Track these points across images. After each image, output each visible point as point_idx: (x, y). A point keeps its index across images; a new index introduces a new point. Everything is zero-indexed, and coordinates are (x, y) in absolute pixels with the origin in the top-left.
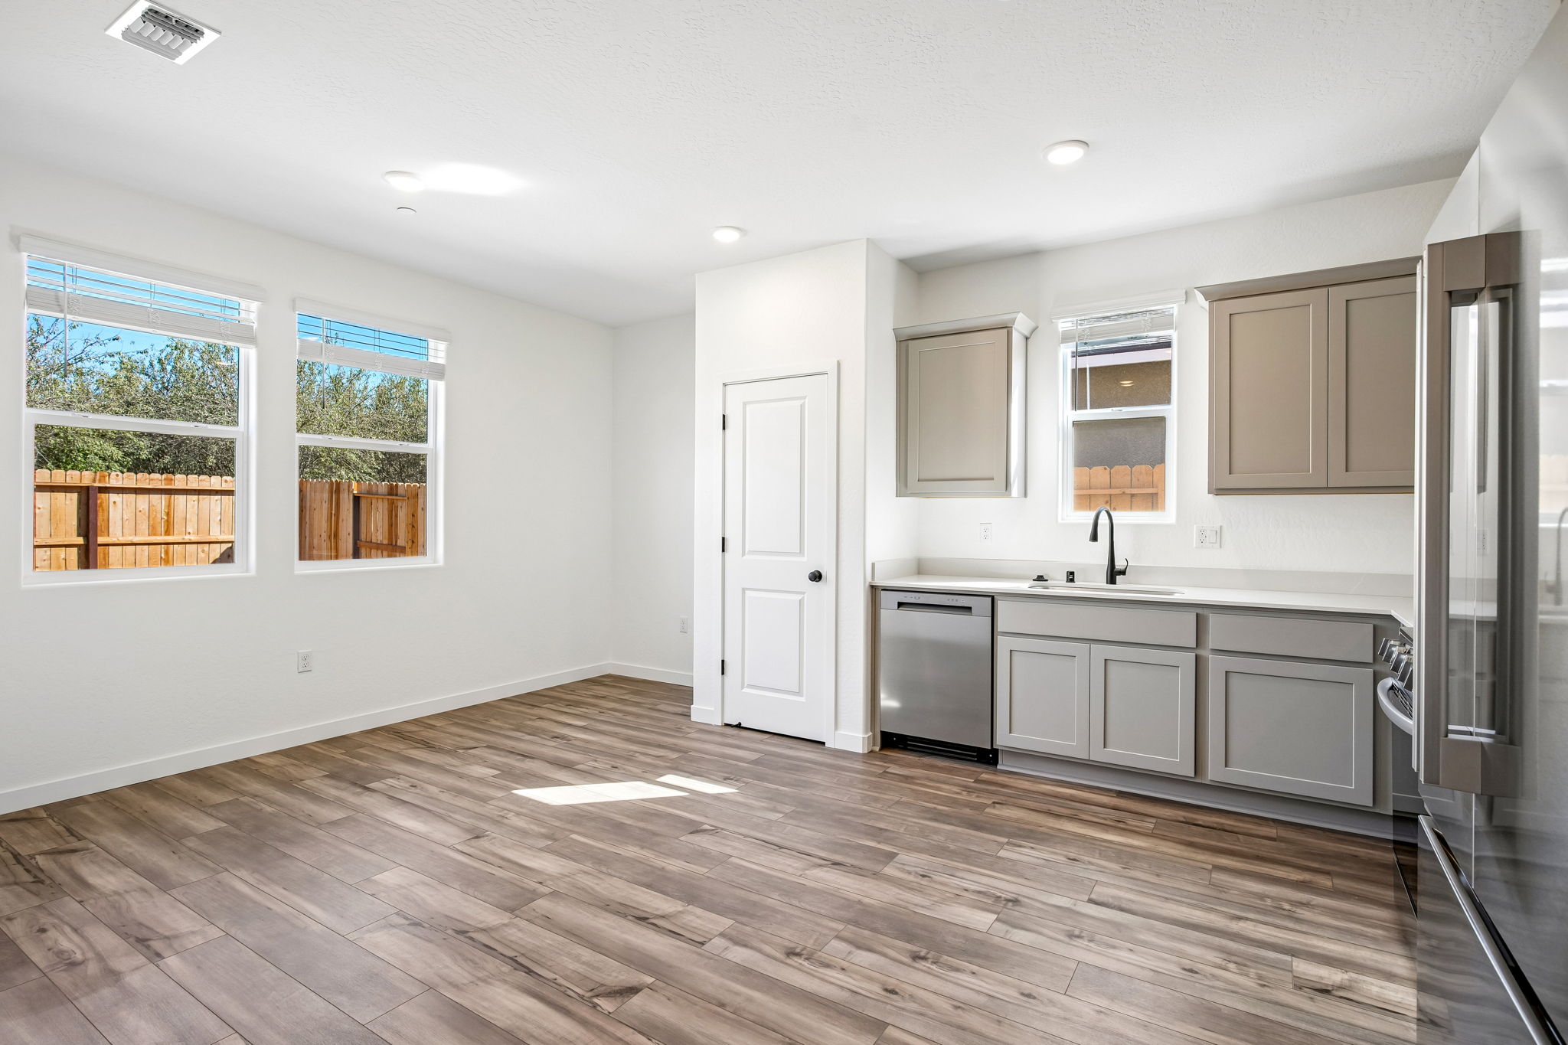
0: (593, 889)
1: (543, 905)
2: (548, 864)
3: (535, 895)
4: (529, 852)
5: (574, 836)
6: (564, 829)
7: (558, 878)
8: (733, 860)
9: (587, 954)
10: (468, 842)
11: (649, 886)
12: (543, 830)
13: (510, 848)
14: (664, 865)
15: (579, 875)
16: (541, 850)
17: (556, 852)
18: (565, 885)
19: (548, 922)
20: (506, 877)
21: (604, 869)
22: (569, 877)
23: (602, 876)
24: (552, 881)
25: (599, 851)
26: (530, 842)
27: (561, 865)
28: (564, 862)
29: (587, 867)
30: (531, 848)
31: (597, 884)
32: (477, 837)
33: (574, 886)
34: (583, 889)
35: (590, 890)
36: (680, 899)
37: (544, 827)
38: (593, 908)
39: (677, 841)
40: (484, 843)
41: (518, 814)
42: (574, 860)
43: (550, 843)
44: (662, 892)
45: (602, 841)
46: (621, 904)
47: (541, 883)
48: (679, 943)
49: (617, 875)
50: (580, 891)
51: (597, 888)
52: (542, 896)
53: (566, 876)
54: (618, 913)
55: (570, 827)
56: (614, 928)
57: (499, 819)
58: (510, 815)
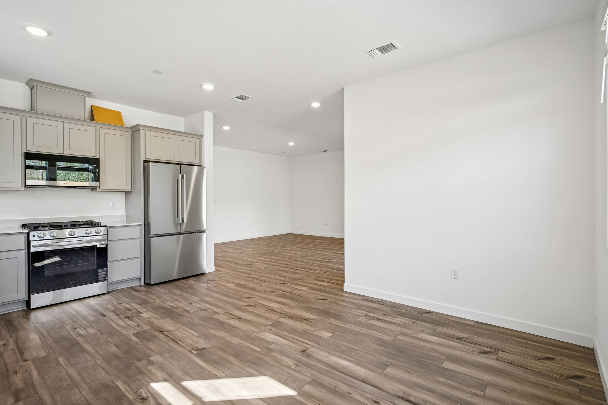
0: (252, 326)
1: (269, 323)
2: (269, 336)
3: (272, 325)
4: (278, 342)
5: (259, 350)
6: (263, 354)
7: (264, 331)
8: (197, 334)
9: (256, 312)
10: (307, 349)
11: (234, 327)
12: (274, 354)
13: (286, 345)
14: (225, 334)
15: (257, 331)
16: (273, 343)
17: (266, 342)
18: (262, 328)
19: (267, 319)
20: (284, 332)
21: (248, 333)
22: (261, 331)
23: (249, 331)
24: (267, 330)
25: (248, 341)
26: (278, 348)
27: (264, 336)
28: (263, 337)
29: (254, 335)
30: (277, 344)
31: (251, 328)
32: (304, 351)
33: (259, 328)
34: (256, 327)
35: (253, 326)
36: (226, 323)
37: (274, 356)
38: (253, 321)
39: (214, 344)
40: (300, 349)
41: (289, 367)
42: (259, 337)
43: (269, 347)
44: (230, 325)
45: (246, 347)
46: (245, 322)
47: (271, 329)
48: (232, 313)
49: (243, 331)
50: (257, 326)
51: (251, 327)
52: (269, 325)
53: (262, 332)
54: (246, 320)
55: (261, 356)
56: (248, 316)
57: (299, 364)
58: (293, 367)
